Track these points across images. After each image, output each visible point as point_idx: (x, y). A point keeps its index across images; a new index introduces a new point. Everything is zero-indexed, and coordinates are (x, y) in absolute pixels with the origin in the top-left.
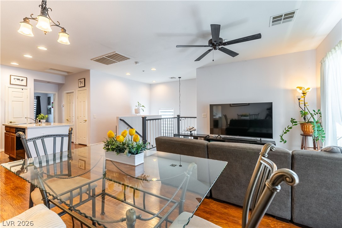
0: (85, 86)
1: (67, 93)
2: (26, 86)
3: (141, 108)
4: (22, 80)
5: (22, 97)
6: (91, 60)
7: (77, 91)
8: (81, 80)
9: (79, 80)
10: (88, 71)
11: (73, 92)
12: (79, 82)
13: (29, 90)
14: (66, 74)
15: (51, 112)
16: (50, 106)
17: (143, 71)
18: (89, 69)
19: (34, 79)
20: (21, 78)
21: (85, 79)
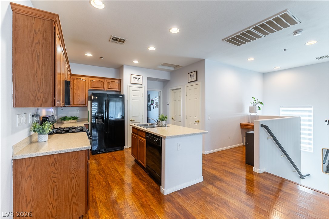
0: (197, 80)
1: (172, 90)
2: (142, 84)
3: (257, 105)
4: (139, 79)
5: (138, 96)
6: (223, 40)
7: (186, 87)
8: (192, 74)
9: (189, 74)
10: (202, 61)
11: (181, 88)
12: (189, 76)
13: (143, 88)
14: (172, 69)
15: (150, 108)
16: (150, 103)
17: (285, 50)
18: (204, 58)
19: (147, 77)
20: (138, 77)
21: (197, 71)
